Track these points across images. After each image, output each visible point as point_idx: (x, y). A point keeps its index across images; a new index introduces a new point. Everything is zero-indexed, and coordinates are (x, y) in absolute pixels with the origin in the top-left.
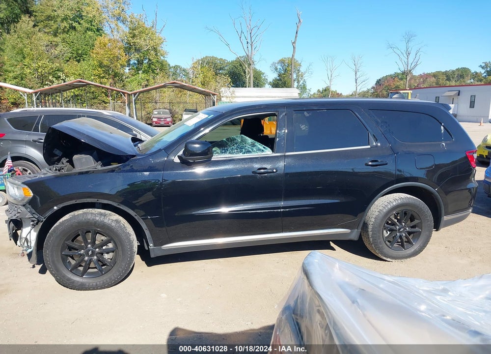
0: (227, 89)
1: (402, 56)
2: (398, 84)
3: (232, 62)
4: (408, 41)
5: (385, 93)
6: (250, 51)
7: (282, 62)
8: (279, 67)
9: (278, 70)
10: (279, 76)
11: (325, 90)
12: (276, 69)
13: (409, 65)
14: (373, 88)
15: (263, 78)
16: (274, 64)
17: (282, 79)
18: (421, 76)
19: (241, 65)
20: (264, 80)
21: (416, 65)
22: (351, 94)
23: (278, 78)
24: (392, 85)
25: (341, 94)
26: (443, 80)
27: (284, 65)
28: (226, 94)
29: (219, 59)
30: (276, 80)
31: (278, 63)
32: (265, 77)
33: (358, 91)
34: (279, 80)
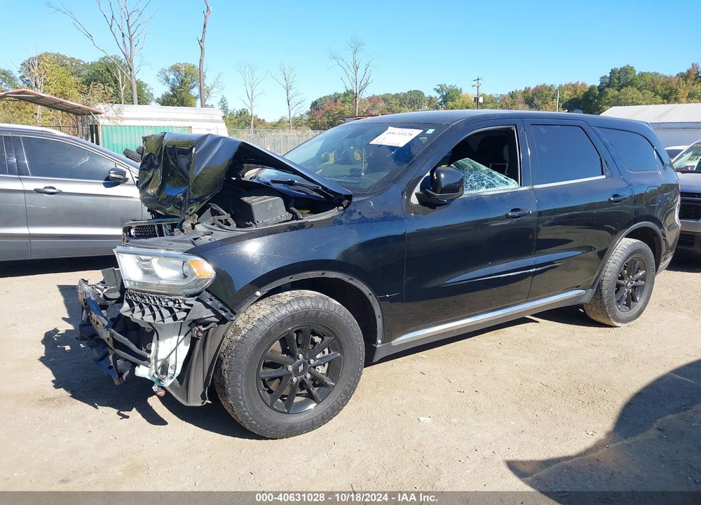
0: (107, 106)
1: (348, 71)
2: (342, 108)
3: (93, 64)
4: (355, 51)
5: (326, 120)
6: (129, 49)
7: (176, 69)
8: (172, 77)
9: (171, 81)
10: (173, 90)
11: (241, 114)
12: (167, 80)
13: (358, 83)
14: (308, 113)
15: (146, 91)
16: (163, 72)
17: (178, 95)
18: (370, 99)
19: (108, 71)
20: (148, 94)
21: (366, 85)
22: (277, 121)
23: (171, 93)
24: (334, 109)
25: (264, 120)
26: (396, 105)
27: (180, 74)
28: (108, 114)
29: (70, 59)
30: (167, 95)
31: (169, 71)
32: (148, 90)
33: (292, 116)
34: (172, 96)
